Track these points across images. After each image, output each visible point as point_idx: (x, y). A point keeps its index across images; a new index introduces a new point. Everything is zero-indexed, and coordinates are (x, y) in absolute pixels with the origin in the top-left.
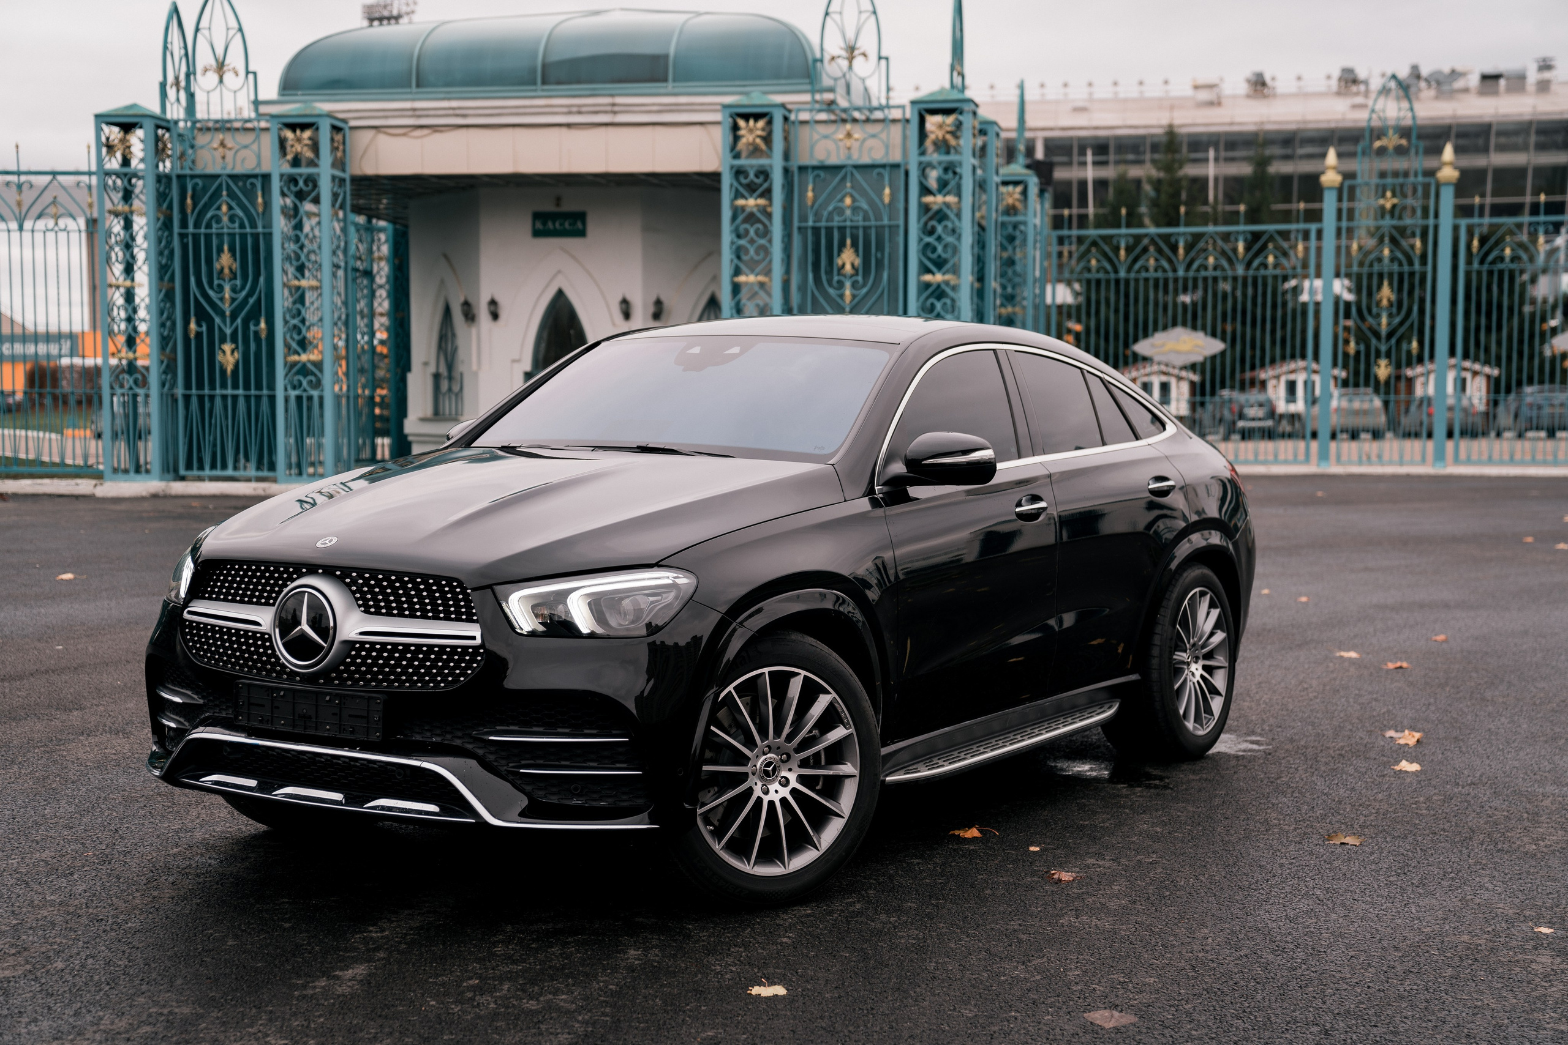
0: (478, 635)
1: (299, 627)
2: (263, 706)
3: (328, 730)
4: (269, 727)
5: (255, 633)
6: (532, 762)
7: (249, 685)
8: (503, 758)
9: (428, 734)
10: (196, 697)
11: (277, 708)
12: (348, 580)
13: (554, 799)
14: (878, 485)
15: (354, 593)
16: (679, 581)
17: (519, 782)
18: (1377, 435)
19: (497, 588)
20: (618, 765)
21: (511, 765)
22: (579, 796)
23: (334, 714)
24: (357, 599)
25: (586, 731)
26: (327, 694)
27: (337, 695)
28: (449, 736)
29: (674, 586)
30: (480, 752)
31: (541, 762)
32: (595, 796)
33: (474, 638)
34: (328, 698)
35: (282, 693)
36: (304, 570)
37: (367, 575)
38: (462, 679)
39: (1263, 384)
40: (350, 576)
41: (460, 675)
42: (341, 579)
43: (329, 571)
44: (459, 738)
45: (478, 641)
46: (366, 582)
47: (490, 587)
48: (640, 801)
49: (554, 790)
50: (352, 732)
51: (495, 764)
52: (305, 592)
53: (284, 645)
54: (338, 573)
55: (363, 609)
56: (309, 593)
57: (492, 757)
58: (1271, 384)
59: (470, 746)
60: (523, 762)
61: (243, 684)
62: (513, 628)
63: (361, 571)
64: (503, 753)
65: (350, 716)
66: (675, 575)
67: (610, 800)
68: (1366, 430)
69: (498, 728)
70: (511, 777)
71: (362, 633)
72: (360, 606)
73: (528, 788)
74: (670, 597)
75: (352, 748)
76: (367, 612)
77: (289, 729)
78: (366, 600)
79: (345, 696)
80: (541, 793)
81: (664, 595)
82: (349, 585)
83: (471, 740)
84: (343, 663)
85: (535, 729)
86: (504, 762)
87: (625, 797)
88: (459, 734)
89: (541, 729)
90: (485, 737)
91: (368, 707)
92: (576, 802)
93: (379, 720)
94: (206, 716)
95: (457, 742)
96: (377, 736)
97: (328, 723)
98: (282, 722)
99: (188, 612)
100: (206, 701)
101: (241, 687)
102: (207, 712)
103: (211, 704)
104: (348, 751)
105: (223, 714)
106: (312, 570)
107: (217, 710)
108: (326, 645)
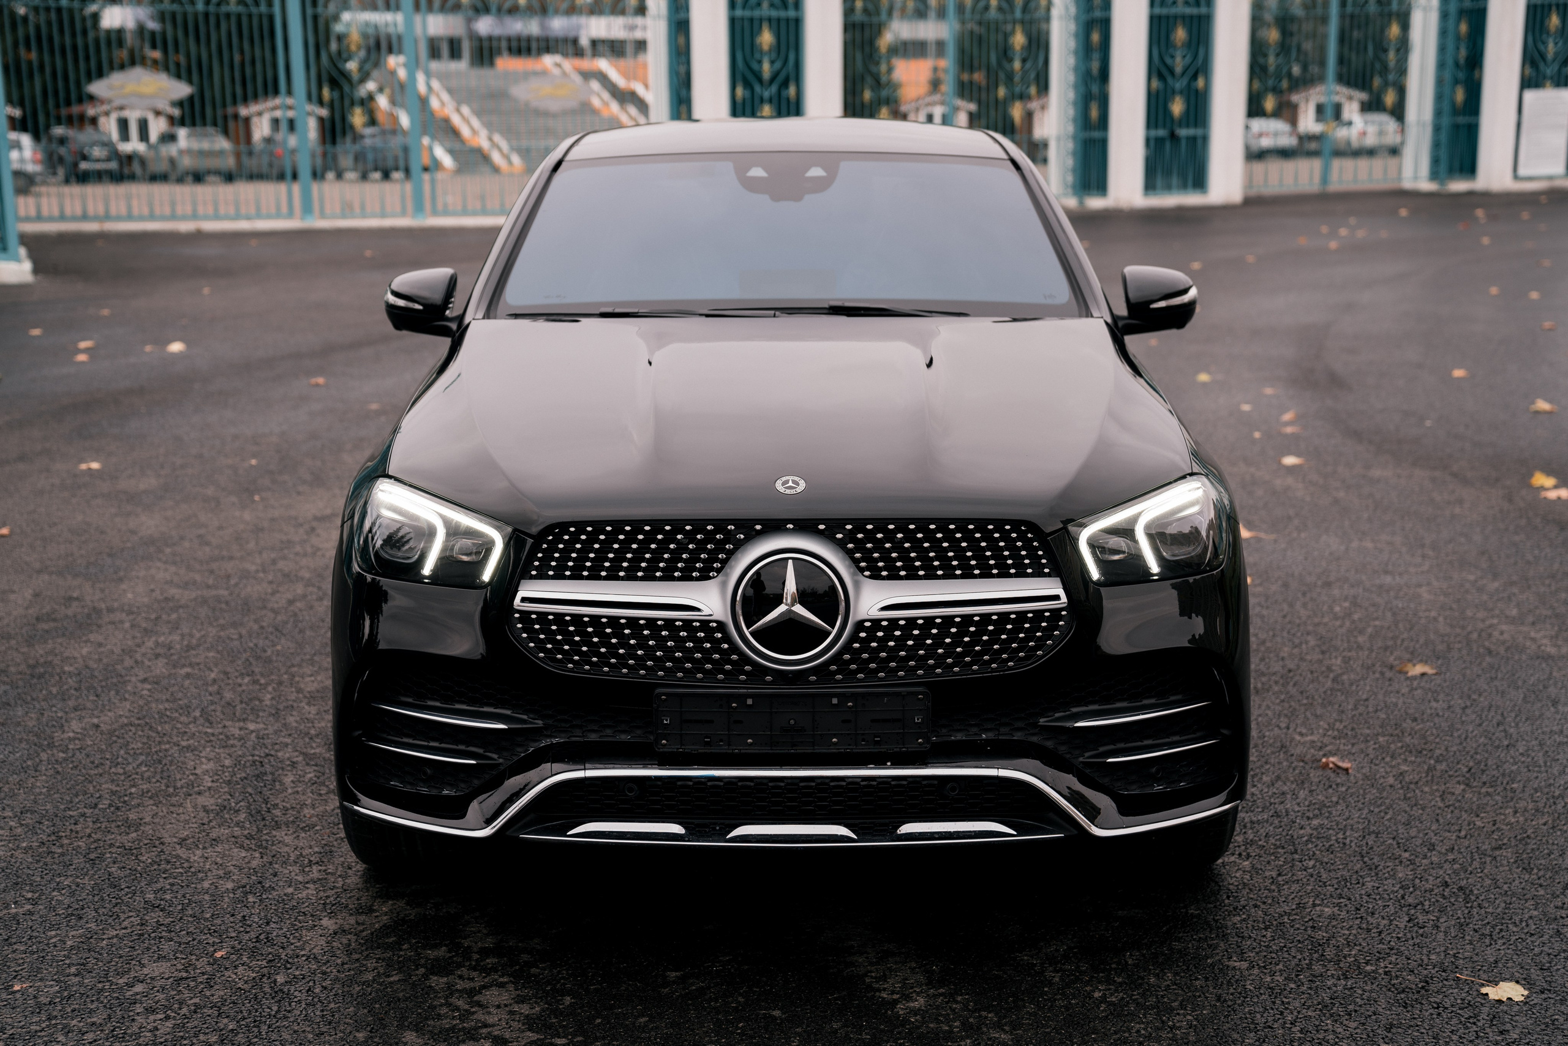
0: (1061, 592)
1: (782, 608)
2: (712, 722)
3: (835, 744)
6: (1111, 747)
8: (1077, 749)
9: (975, 730)
10: (525, 718)
11: (740, 722)
12: (839, 536)
15: (850, 552)
16: (1206, 491)
18: (229, 177)
19: (1070, 527)
20: (1199, 734)
21: (1087, 755)
22: (1159, 781)
23: (846, 722)
24: (857, 561)
26: (832, 695)
27: (850, 694)
28: (1004, 730)
30: (1051, 744)
32: (1176, 777)
33: (1056, 597)
34: (836, 702)
35: (750, 702)
36: (758, 527)
37: (870, 527)
38: (1040, 653)
39: (94, 121)
40: (842, 529)
41: (1036, 648)
42: (827, 534)
43: (805, 526)
44: (1018, 729)
45: (1063, 602)
46: (870, 536)
47: (1065, 526)
50: (878, 744)
51: (1068, 756)
52: (788, 559)
53: (752, 634)
54: (822, 527)
55: (868, 573)
56: (795, 558)
57: (1062, 749)
58: (102, 120)
59: (1036, 739)
61: (669, 694)
62: (1089, 577)
63: (859, 524)
64: (1076, 741)
65: (873, 721)
66: (1202, 484)
67: (1190, 779)
68: (209, 172)
69: (1075, 710)
72: (863, 570)
75: (880, 763)
76: (876, 576)
77: (766, 750)
78: (873, 561)
79: (863, 695)
82: (841, 543)
83: (1037, 731)
85: (1119, 705)
86: (1077, 752)
87: (1201, 772)
88: (1020, 724)
91: (907, 707)
93: (922, 722)
94: (552, 744)
95: (1018, 736)
96: (920, 744)
97: (835, 736)
98: (749, 741)
99: (524, 600)
100: (550, 722)
101: (665, 700)
102: (551, 736)
103: (563, 725)
104: (871, 768)
105: (593, 737)
106: (774, 527)
107: (578, 732)
108: (833, 628)
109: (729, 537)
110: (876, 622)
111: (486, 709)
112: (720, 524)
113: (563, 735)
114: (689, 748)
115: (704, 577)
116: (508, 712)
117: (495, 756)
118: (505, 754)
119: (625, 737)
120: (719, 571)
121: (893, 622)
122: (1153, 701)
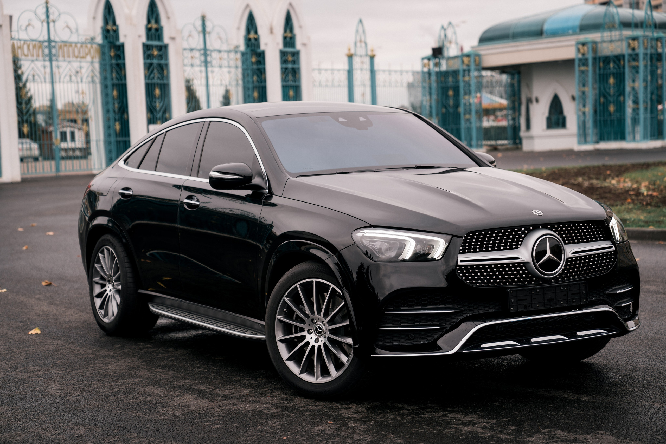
0: (612, 245)
1: (547, 256)
2: (526, 299)
3: (562, 304)
4: (531, 309)
5: (519, 263)
7: (517, 291)
11: (535, 299)
23: (564, 295)
26: (561, 286)
30: (608, 300)
33: (612, 247)
34: (562, 288)
35: (538, 291)
36: (531, 228)
38: (609, 267)
41: (608, 265)
43: (545, 226)
45: (614, 248)
50: (573, 302)
52: (546, 237)
53: (539, 266)
54: (549, 227)
56: (548, 237)
59: (605, 299)
61: (513, 291)
63: (559, 224)
65: (572, 294)
71: (573, 253)
79: (569, 285)
83: (605, 296)
88: (601, 294)
91: (579, 288)
94: (467, 316)
96: (585, 301)
97: (562, 301)
98: (538, 305)
99: (461, 261)
100: (466, 308)
101: (513, 293)
102: (466, 314)
103: (470, 308)
104: (573, 311)
105: (481, 312)
106: (536, 227)
107: (476, 310)
108: (561, 261)
109: (523, 233)
110: (572, 258)
111: (441, 306)
112: (520, 228)
113: (470, 312)
114: (520, 310)
115: (516, 248)
116: (450, 306)
117: (444, 324)
118: (448, 323)
119: (492, 310)
120: (520, 245)
121: (576, 258)
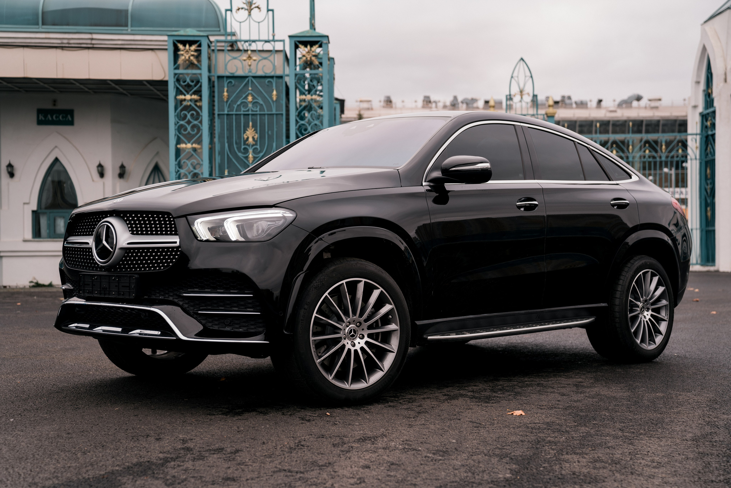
0: (178, 240)
1: (102, 243)
2: (89, 285)
3: (114, 294)
4: (91, 295)
5: (87, 248)
6: (206, 308)
7: (84, 275)
8: (192, 306)
9: (158, 295)
10: (71, 286)
11: (94, 285)
12: (126, 218)
13: (216, 328)
14: (425, 182)
15: (128, 224)
16: (286, 215)
17: (199, 318)
19: (189, 217)
20: (248, 310)
21: (195, 309)
22: (229, 325)
23: (116, 286)
24: (129, 228)
25: (232, 291)
26: (113, 276)
27: (117, 276)
28: (167, 296)
29: (284, 217)
30: (181, 303)
31: (210, 308)
32: (237, 326)
33: (176, 242)
34: (113, 278)
35: (96, 278)
36: (108, 215)
37: (134, 215)
38: (171, 264)
40: (126, 216)
41: (170, 262)
42: (122, 218)
43: (117, 215)
44: (171, 296)
45: (178, 244)
47: (185, 216)
48: (261, 329)
49: (217, 323)
50: (123, 295)
51: (188, 309)
52: (105, 224)
54: (122, 215)
55: (131, 232)
57: (186, 306)
59: (176, 300)
60: (201, 308)
61: (81, 274)
62: (196, 237)
63: (131, 213)
64: (192, 304)
65: (123, 286)
66: (284, 212)
67: (245, 328)
69: (189, 290)
70: (195, 316)
71: (129, 244)
72: (130, 231)
73: (203, 322)
74: (281, 222)
76: (132, 234)
77: (99, 295)
78: (132, 228)
79: (122, 277)
80: (210, 324)
81: (277, 222)
82: (126, 221)
83: (177, 297)
84: (122, 260)
85: (206, 290)
86: (192, 308)
87: (252, 327)
88: (172, 294)
89: (209, 290)
90: (181, 295)
91: (130, 281)
92: (228, 329)
93: (134, 288)
95: (171, 298)
96: (133, 296)
97: (114, 291)
98: (96, 292)
101: (81, 276)
104: (120, 304)
106: (111, 214)
108: (112, 250)
114: (85, 294)
122: (222, 291)
